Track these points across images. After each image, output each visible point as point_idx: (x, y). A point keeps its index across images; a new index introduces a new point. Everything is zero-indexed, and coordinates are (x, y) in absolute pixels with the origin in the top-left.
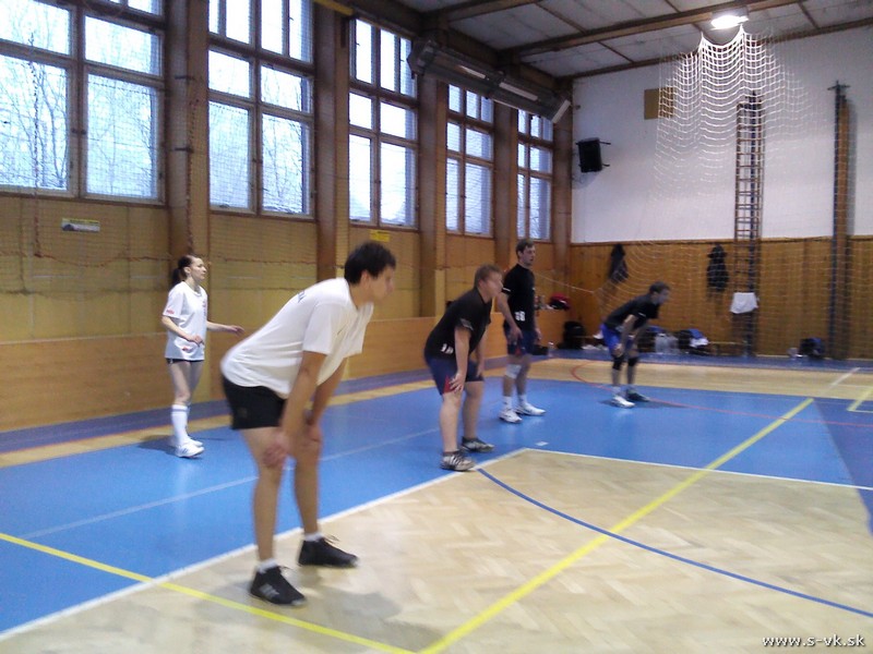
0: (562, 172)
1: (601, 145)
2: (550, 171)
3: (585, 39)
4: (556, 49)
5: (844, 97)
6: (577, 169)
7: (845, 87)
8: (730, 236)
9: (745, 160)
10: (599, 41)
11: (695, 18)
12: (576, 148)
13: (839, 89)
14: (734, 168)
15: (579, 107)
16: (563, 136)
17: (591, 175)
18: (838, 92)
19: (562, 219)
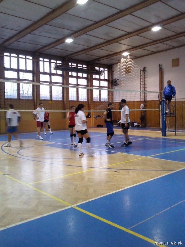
0: (110, 86)
1: (117, 80)
2: (107, 86)
6: (113, 86)
7: (162, 65)
8: (139, 100)
9: (142, 83)
10: (107, 58)
11: (119, 53)
14: (140, 84)
16: (110, 78)
17: (116, 87)
18: (160, 67)
19: (111, 97)
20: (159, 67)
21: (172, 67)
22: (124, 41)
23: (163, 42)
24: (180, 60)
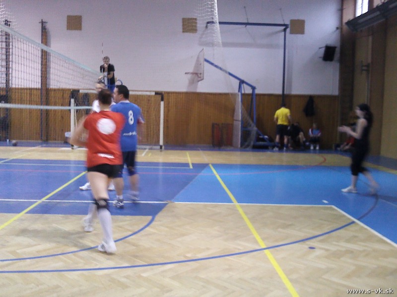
5: (45, 27)
7: (46, 23)
13: (43, 23)
18: (42, 24)
20: (40, 24)
21: (67, 29)
24: (83, 20)
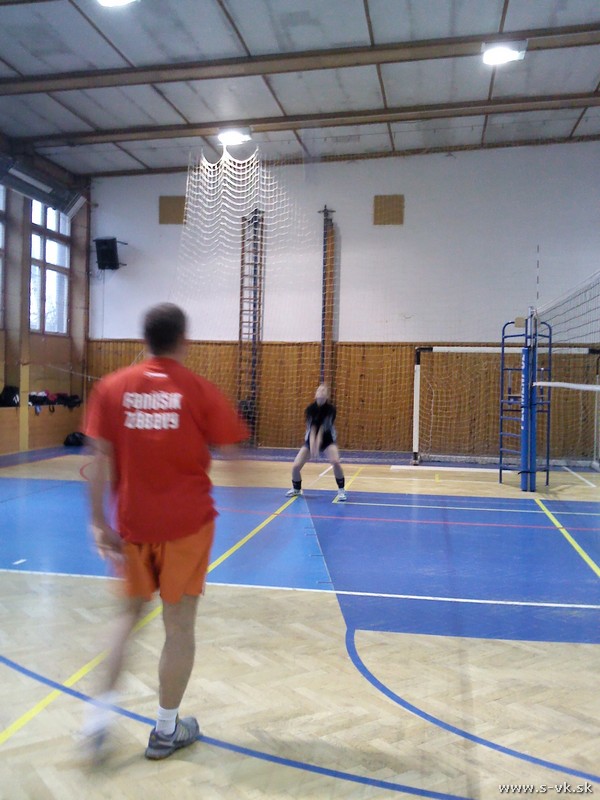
0: (80, 267)
1: (118, 244)
2: (67, 265)
3: (101, 138)
4: (72, 145)
5: (331, 220)
6: (95, 267)
8: (236, 338)
9: (249, 270)
10: (114, 142)
12: (93, 245)
13: (326, 212)
15: (97, 205)
16: (81, 232)
17: (108, 272)
18: (326, 215)
19: (79, 314)
21: (375, 223)
22: (300, 77)
23: (395, 121)
24: (407, 203)
